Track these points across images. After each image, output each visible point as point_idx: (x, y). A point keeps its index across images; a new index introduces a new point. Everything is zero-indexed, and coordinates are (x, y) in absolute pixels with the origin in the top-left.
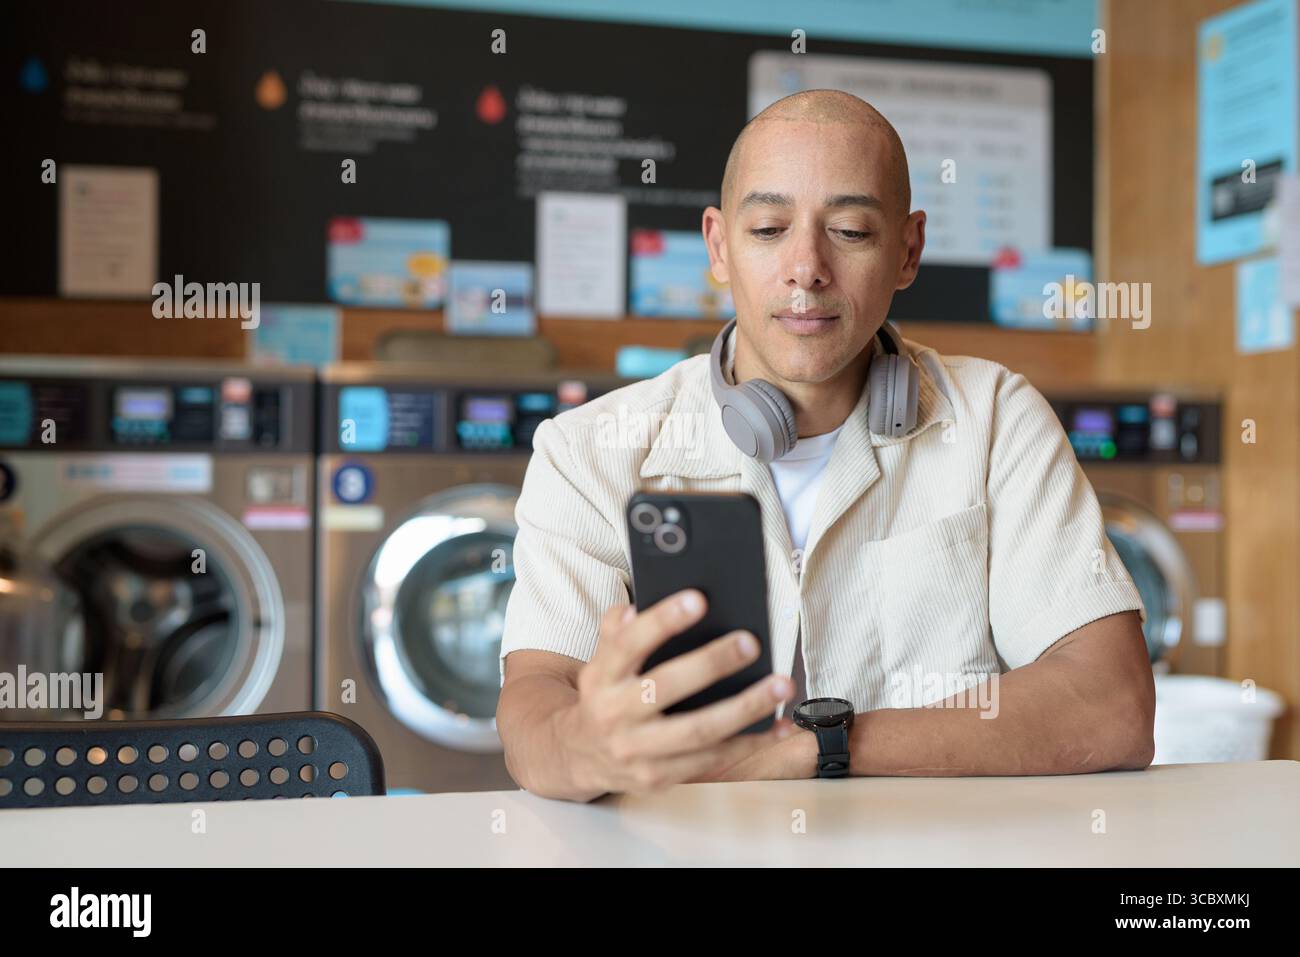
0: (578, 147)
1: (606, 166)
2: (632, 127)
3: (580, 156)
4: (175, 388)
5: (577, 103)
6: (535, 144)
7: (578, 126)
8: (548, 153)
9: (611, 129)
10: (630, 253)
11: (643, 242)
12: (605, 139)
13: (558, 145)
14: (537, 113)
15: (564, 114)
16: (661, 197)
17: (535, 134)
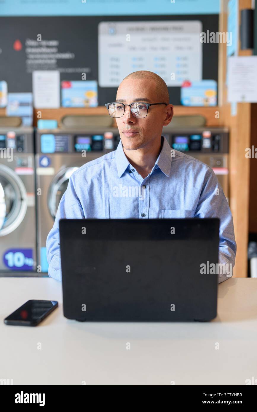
0: (45, 56)
1: (53, 61)
2: (61, 49)
3: (45, 59)
5: (44, 43)
6: (31, 56)
7: (44, 50)
8: (36, 59)
9: (54, 50)
10: (61, 88)
11: (65, 84)
12: (53, 53)
13: (38, 56)
14: (32, 47)
15: (40, 46)
16: (70, 70)
17: (31, 53)
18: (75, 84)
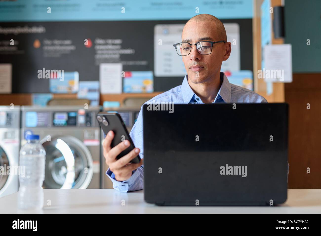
0: (110, 52)
1: (117, 56)
2: (124, 46)
3: (111, 54)
5: (110, 41)
6: (99, 52)
7: (110, 47)
9: (118, 47)
11: (126, 74)
12: (117, 49)
13: (105, 52)
14: (100, 44)
15: (106, 44)
16: (131, 63)
17: (99, 50)
18: (135, 74)
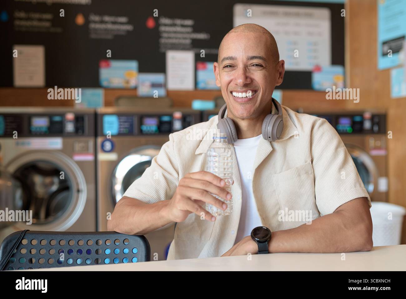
0: (179, 36)
1: (188, 42)
2: (196, 29)
3: (180, 38)
4: (50, 116)
5: (178, 22)
6: (165, 35)
7: (179, 29)
8: (169, 38)
9: (189, 30)
10: (196, 69)
11: (200, 66)
12: (188, 33)
13: (172, 35)
14: (165, 25)
15: (174, 25)
17: (165, 32)
